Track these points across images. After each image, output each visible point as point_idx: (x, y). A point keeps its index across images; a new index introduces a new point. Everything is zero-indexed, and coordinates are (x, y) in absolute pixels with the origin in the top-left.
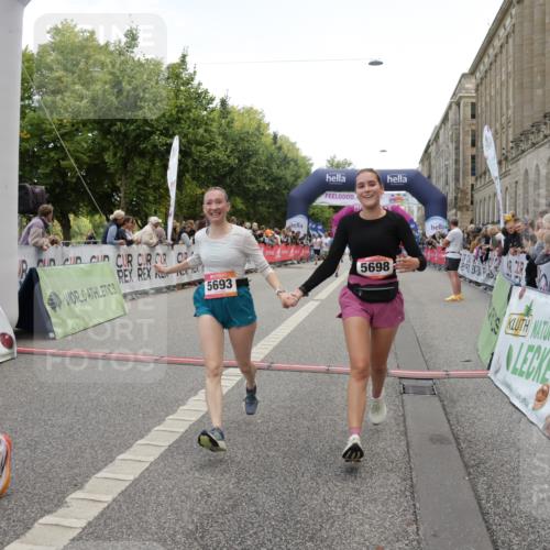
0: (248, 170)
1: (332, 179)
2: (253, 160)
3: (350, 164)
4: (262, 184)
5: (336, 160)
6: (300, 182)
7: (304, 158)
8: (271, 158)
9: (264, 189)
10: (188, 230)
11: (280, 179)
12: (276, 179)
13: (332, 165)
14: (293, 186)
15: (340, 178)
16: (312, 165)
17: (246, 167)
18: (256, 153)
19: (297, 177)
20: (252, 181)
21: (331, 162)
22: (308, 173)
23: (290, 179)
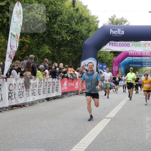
0: (55, 26)
1: (114, 32)
2: (59, 18)
3: (125, 21)
4: (65, 35)
5: (116, 19)
6: (91, 34)
7: (93, 17)
8: (71, 18)
9: (66, 39)
10: (16, 68)
11: (78, 32)
12: (74, 32)
13: (112, 22)
14: (87, 37)
15: (120, 32)
16: (98, 21)
17: (54, 23)
18: (61, 13)
19: (89, 31)
20: (58, 33)
21: (112, 20)
22: (96, 28)
23: (85, 32)
